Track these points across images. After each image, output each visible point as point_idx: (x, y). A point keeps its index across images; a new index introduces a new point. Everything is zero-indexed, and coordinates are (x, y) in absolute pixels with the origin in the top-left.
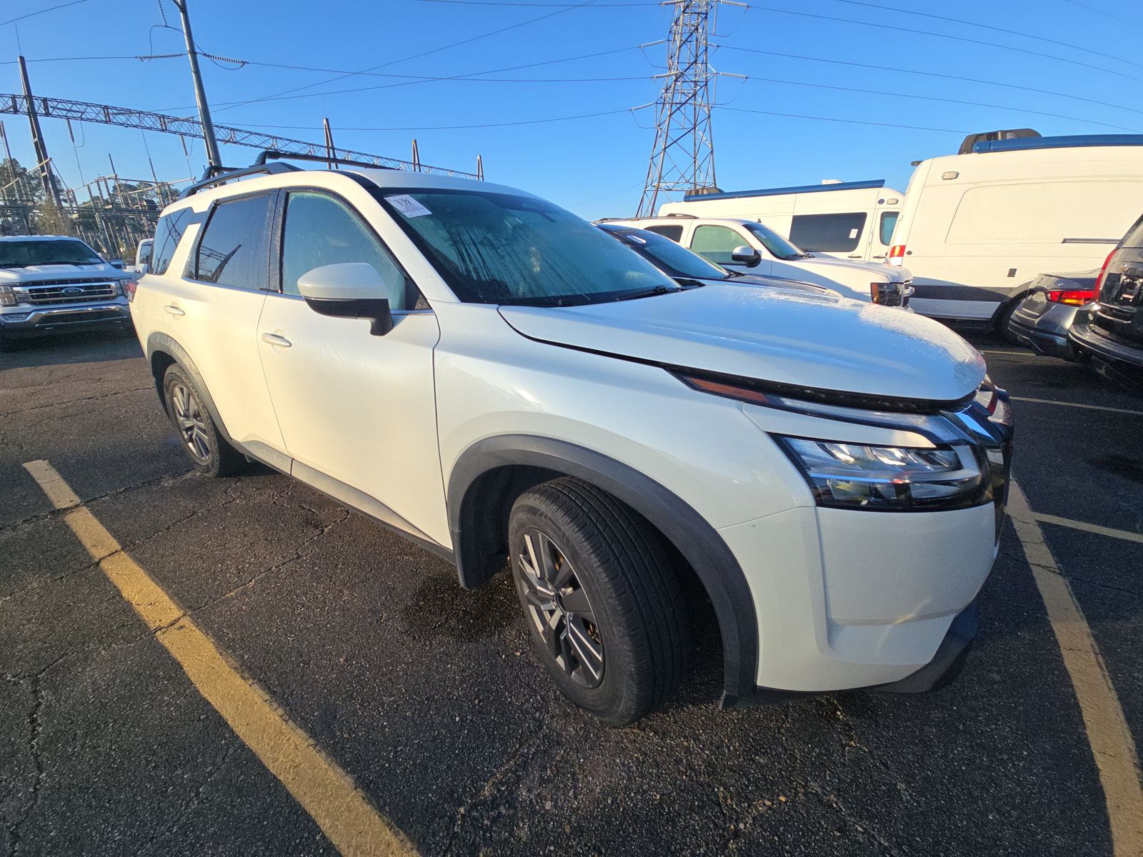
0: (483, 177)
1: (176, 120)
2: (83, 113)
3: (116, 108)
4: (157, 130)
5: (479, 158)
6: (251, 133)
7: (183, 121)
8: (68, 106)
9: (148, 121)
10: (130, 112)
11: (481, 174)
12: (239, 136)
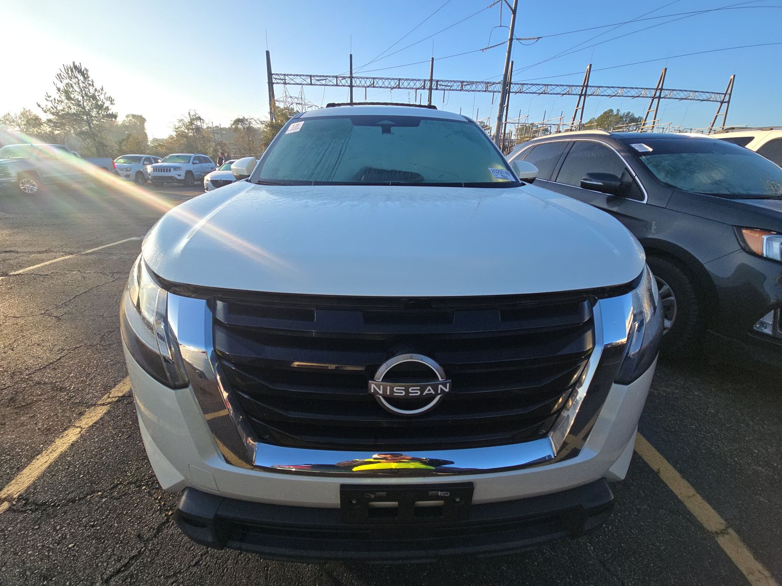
0: (730, 95)
1: (494, 83)
2: (451, 86)
3: (467, 82)
4: (483, 91)
5: (732, 77)
6: (533, 85)
7: (497, 83)
8: (446, 84)
9: (480, 87)
10: (472, 83)
11: (729, 92)
12: (525, 88)
